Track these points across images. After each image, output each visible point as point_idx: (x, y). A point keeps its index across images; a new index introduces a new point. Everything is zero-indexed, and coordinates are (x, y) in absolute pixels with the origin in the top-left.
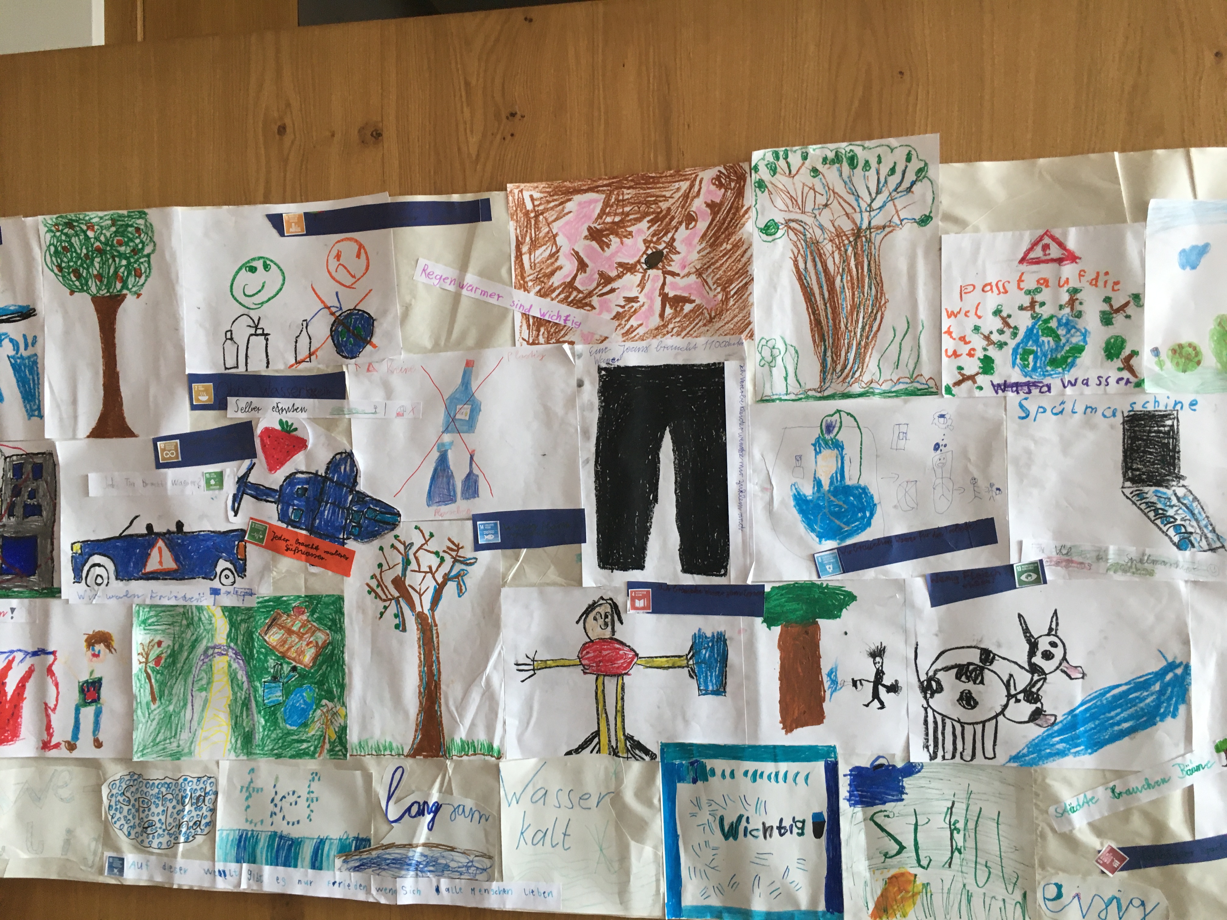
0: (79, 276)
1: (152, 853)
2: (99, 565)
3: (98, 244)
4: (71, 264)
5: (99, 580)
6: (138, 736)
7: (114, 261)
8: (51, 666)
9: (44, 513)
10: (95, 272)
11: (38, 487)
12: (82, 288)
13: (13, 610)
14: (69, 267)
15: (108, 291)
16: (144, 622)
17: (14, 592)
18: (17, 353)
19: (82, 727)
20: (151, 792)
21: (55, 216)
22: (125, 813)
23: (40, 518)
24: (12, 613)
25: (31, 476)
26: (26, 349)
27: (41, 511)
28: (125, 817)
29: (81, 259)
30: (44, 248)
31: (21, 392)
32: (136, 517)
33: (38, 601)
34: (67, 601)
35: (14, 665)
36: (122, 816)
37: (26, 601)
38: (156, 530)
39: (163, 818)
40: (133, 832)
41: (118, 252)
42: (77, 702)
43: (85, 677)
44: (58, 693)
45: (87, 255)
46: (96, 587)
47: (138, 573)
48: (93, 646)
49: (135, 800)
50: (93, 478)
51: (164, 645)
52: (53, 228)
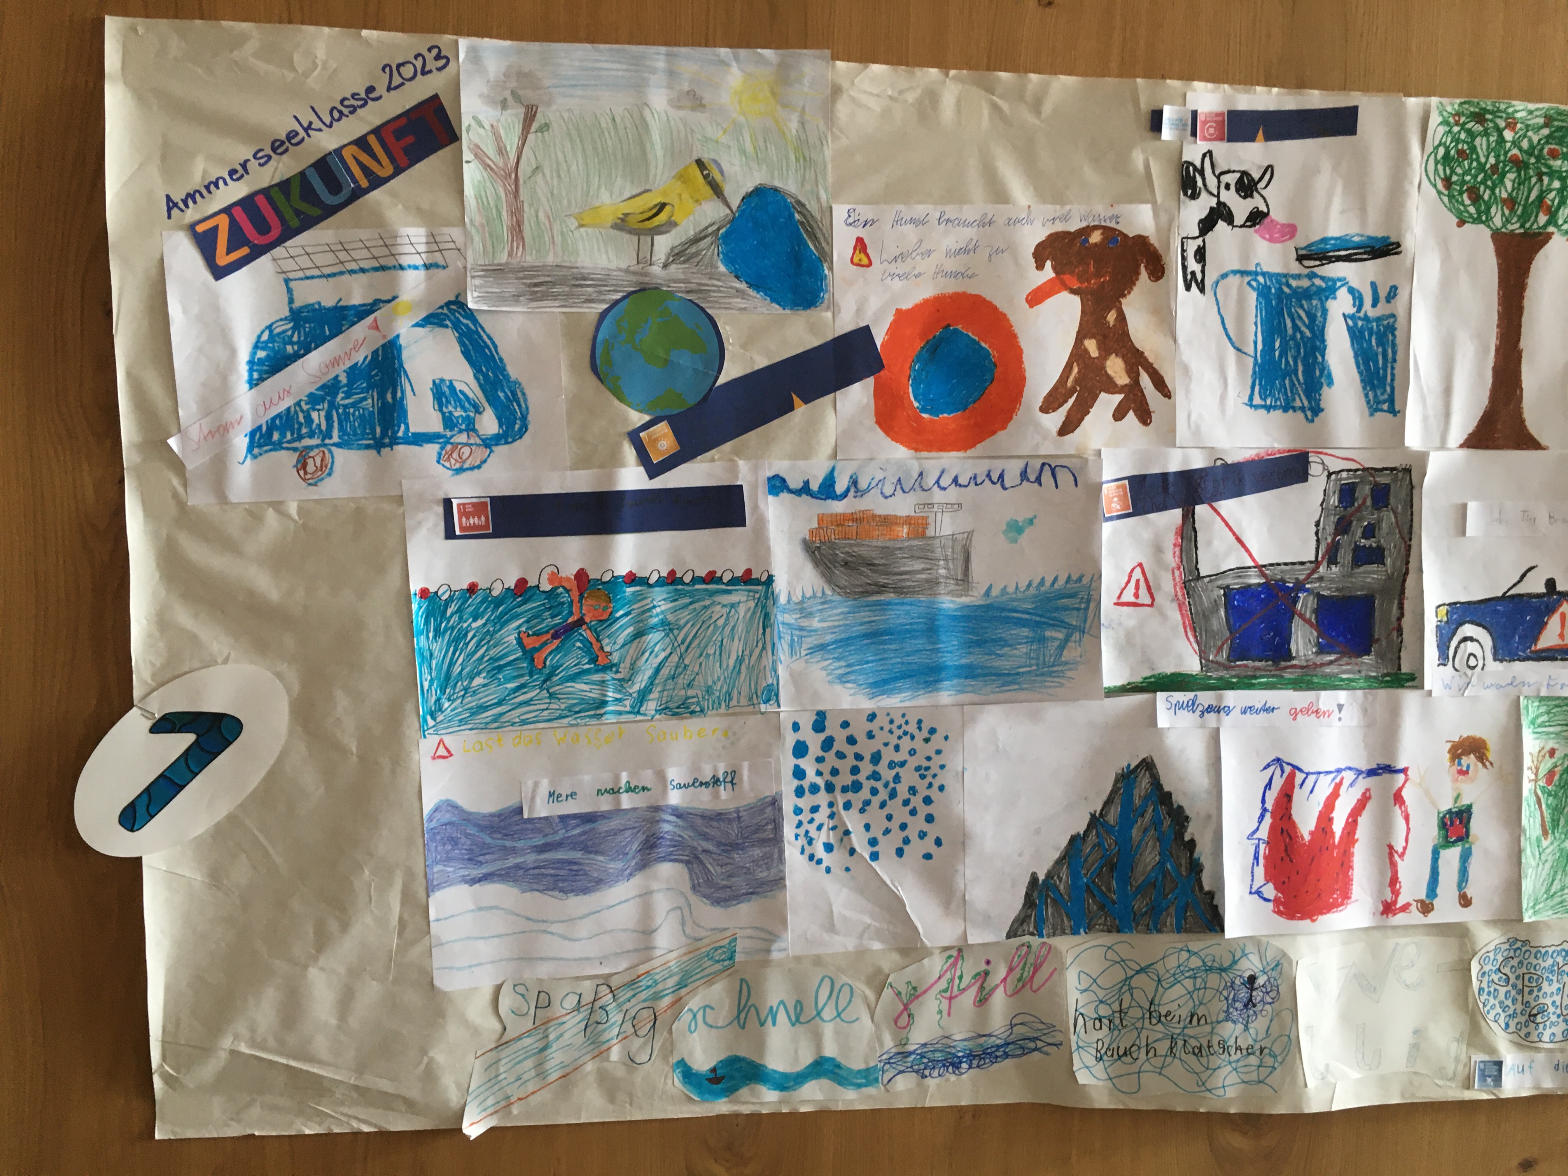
0: (1476, 198)
1: (1537, 1049)
2: (1471, 639)
3: (1515, 151)
4: (1468, 178)
5: (1472, 662)
6: (1527, 886)
7: (1540, 180)
8: (1400, 790)
9: (1388, 561)
10: (1504, 195)
11: (1380, 520)
12: (1479, 216)
13: (1340, 707)
14: (1464, 182)
15: (1522, 226)
16: (1533, 722)
17: (1342, 680)
18: (1359, 311)
19: (1441, 878)
20: (1543, 965)
21: (1458, 101)
22: (1502, 996)
23: (1381, 568)
24: (1340, 711)
25: (1369, 502)
26: (1374, 305)
27: (1383, 557)
28: (1501, 1003)
29: (1486, 172)
30: (1429, 148)
31: (1361, 373)
32: (1532, 568)
33: (1382, 694)
34: (1430, 693)
35: (1342, 791)
36: (1497, 1002)
37: (1359, 693)
38: (1559, 588)
39: (1557, 999)
40: (1512, 1024)
41: (1549, 167)
42: (1436, 842)
43: (1447, 804)
44: (1408, 829)
45: (1494, 167)
46: (1469, 672)
47: (1524, 651)
48: (1460, 758)
49: (1517, 978)
50: (1473, 508)
51: (1558, 754)
52: (1451, 120)
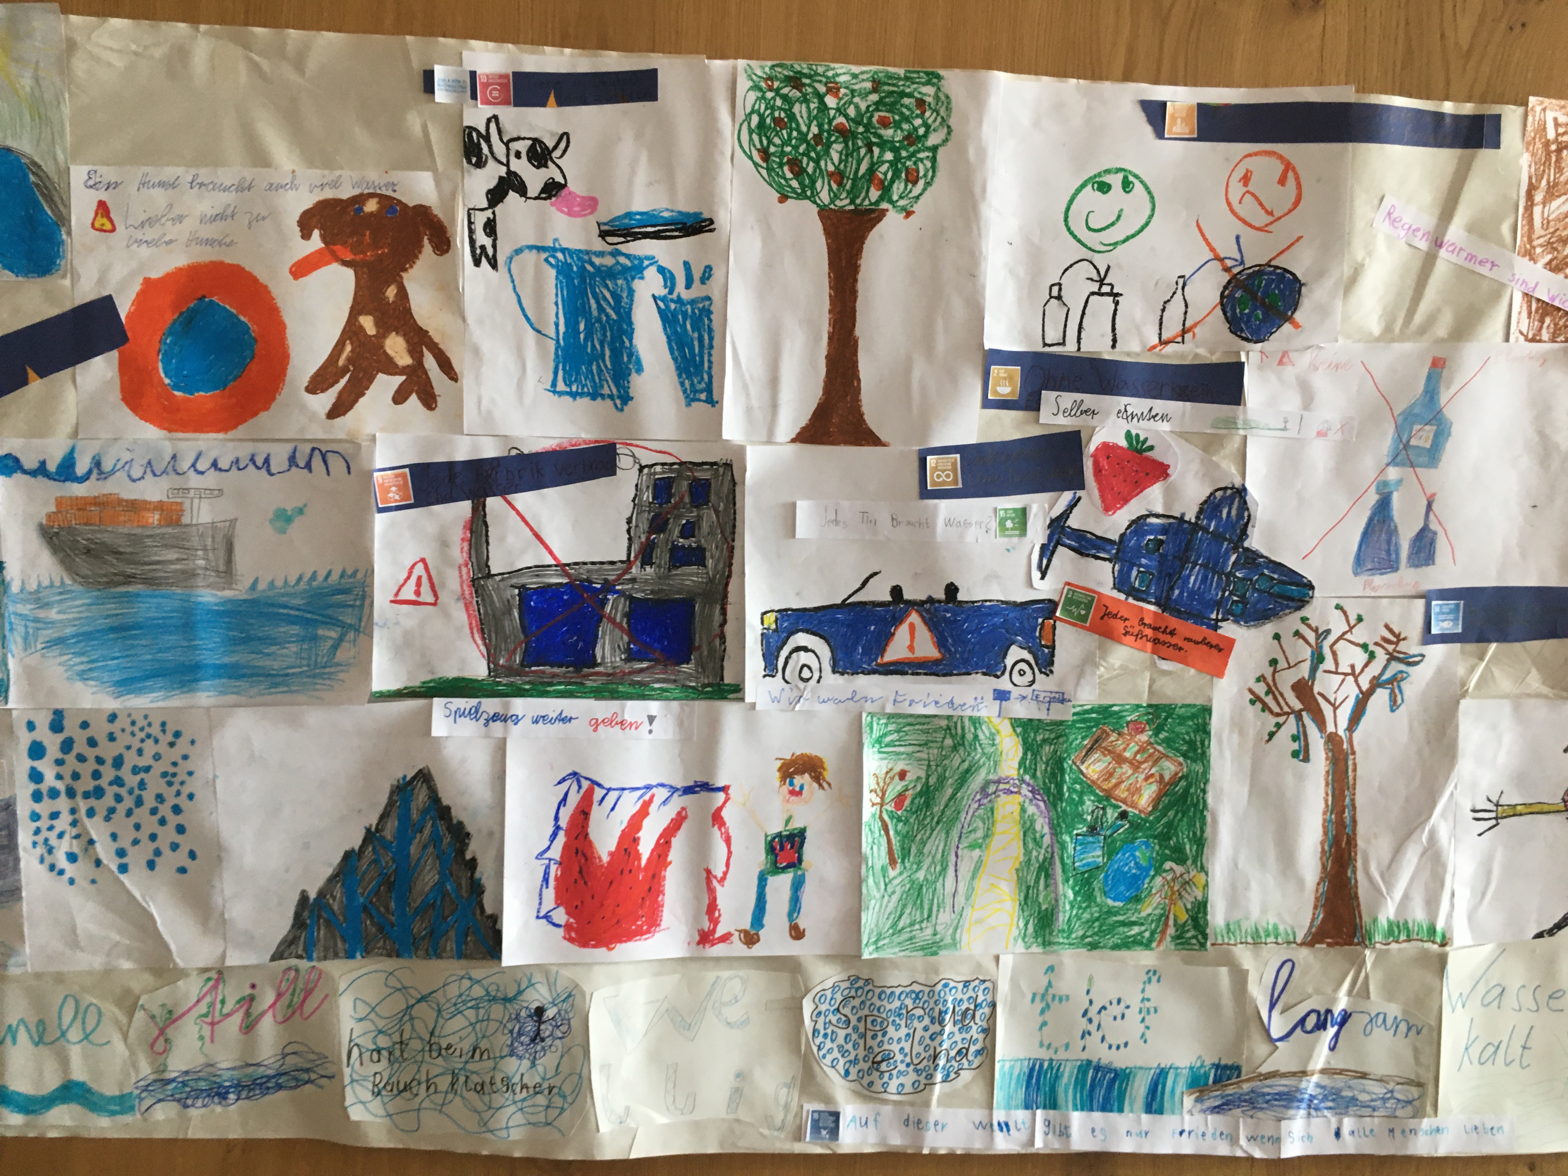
0: (799, 171)
1: (885, 1102)
2: (805, 649)
3: (841, 120)
4: (788, 149)
5: (806, 674)
6: (868, 920)
7: (870, 151)
8: (720, 809)
9: (710, 563)
10: (831, 168)
11: (699, 517)
12: (804, 191)
13: (651, 719)
14: (783, 154)
15: (852, 202)
16: (879, 741)
17: (654, 689)
18: (671, 292)
19: (768, 907)
20: (888, 1007)
21: (769, 63)
22: (841, 1040)
23: (701, 570)
24: (651, 723)
25: (687, 500)
26: (688, 286)
27: (704, 558)
28: (840, 1047)
29: (808, 144)
30: (740, 115)
31: (675, 359)
32: (876, 574)
33: (700, 706)
34: (753, 706)
35: (653, 808)
36: (834, 1046)
37: (675, 704)
38: (907, 596)
39: (907, 1046)
40: (853, 1071)
41: (880, 137)
42: (763, 868)
43: (776, 827)
44: (730, 853)
45: (818, 138)
46: (801, 685)
47: (869, 665)
48: (792, 778)
49: (859, 1020)
50: (803, 507)
51: (909, 777)
52: (763, 85)
